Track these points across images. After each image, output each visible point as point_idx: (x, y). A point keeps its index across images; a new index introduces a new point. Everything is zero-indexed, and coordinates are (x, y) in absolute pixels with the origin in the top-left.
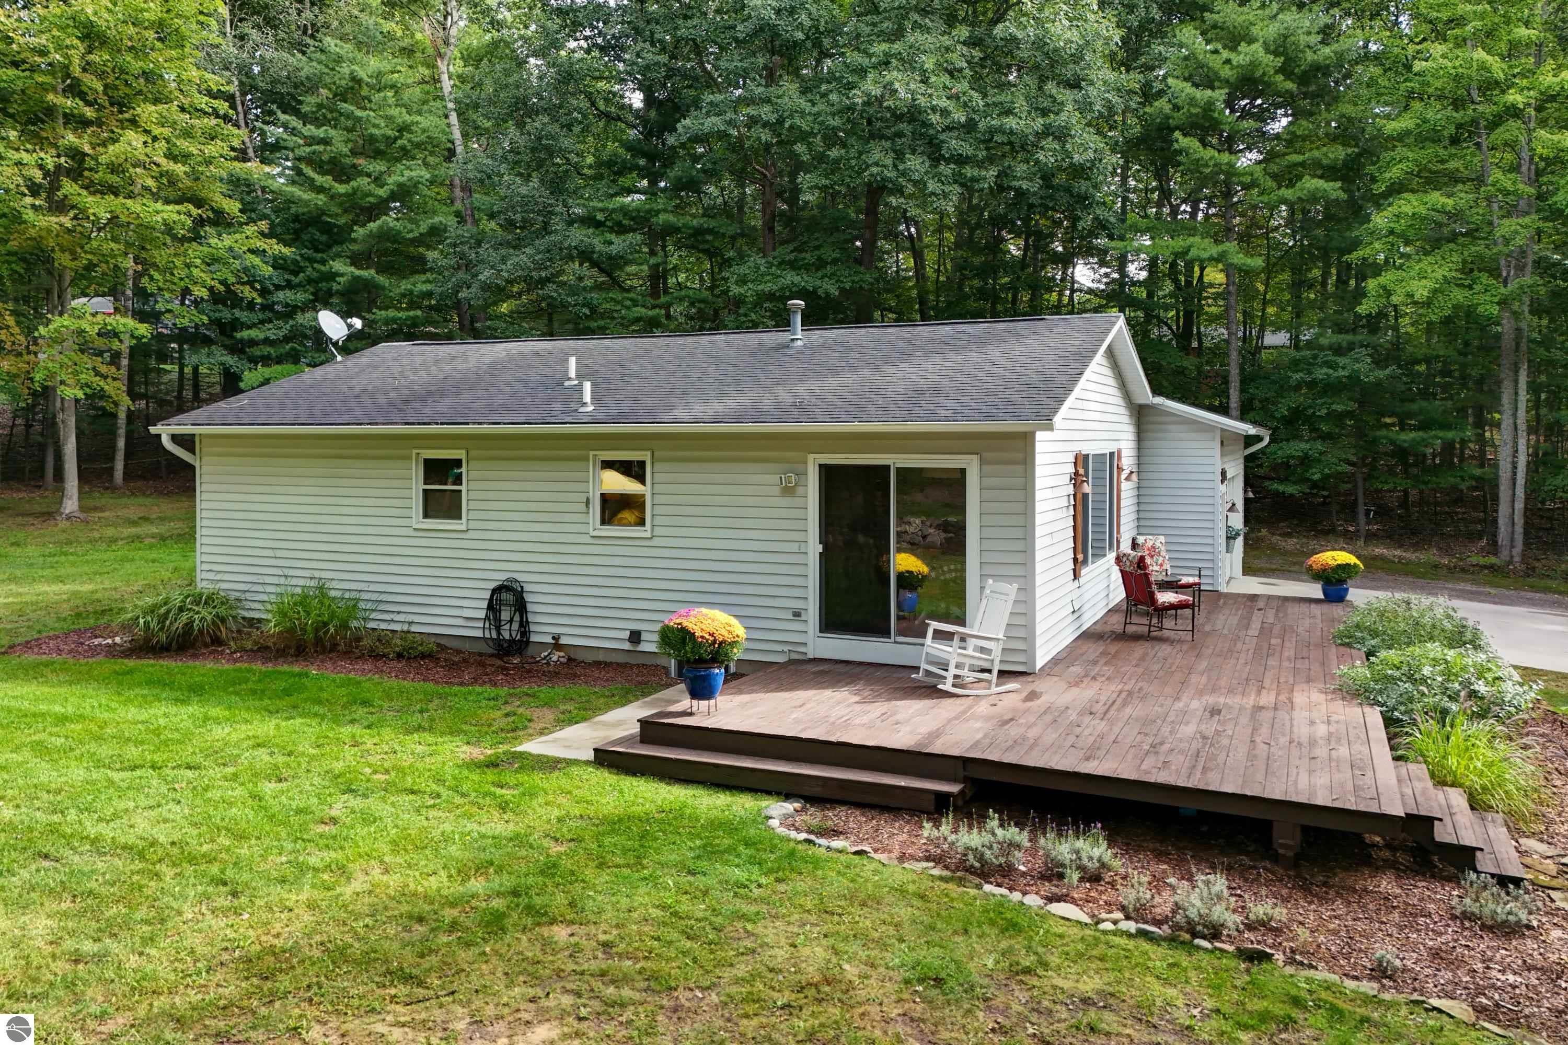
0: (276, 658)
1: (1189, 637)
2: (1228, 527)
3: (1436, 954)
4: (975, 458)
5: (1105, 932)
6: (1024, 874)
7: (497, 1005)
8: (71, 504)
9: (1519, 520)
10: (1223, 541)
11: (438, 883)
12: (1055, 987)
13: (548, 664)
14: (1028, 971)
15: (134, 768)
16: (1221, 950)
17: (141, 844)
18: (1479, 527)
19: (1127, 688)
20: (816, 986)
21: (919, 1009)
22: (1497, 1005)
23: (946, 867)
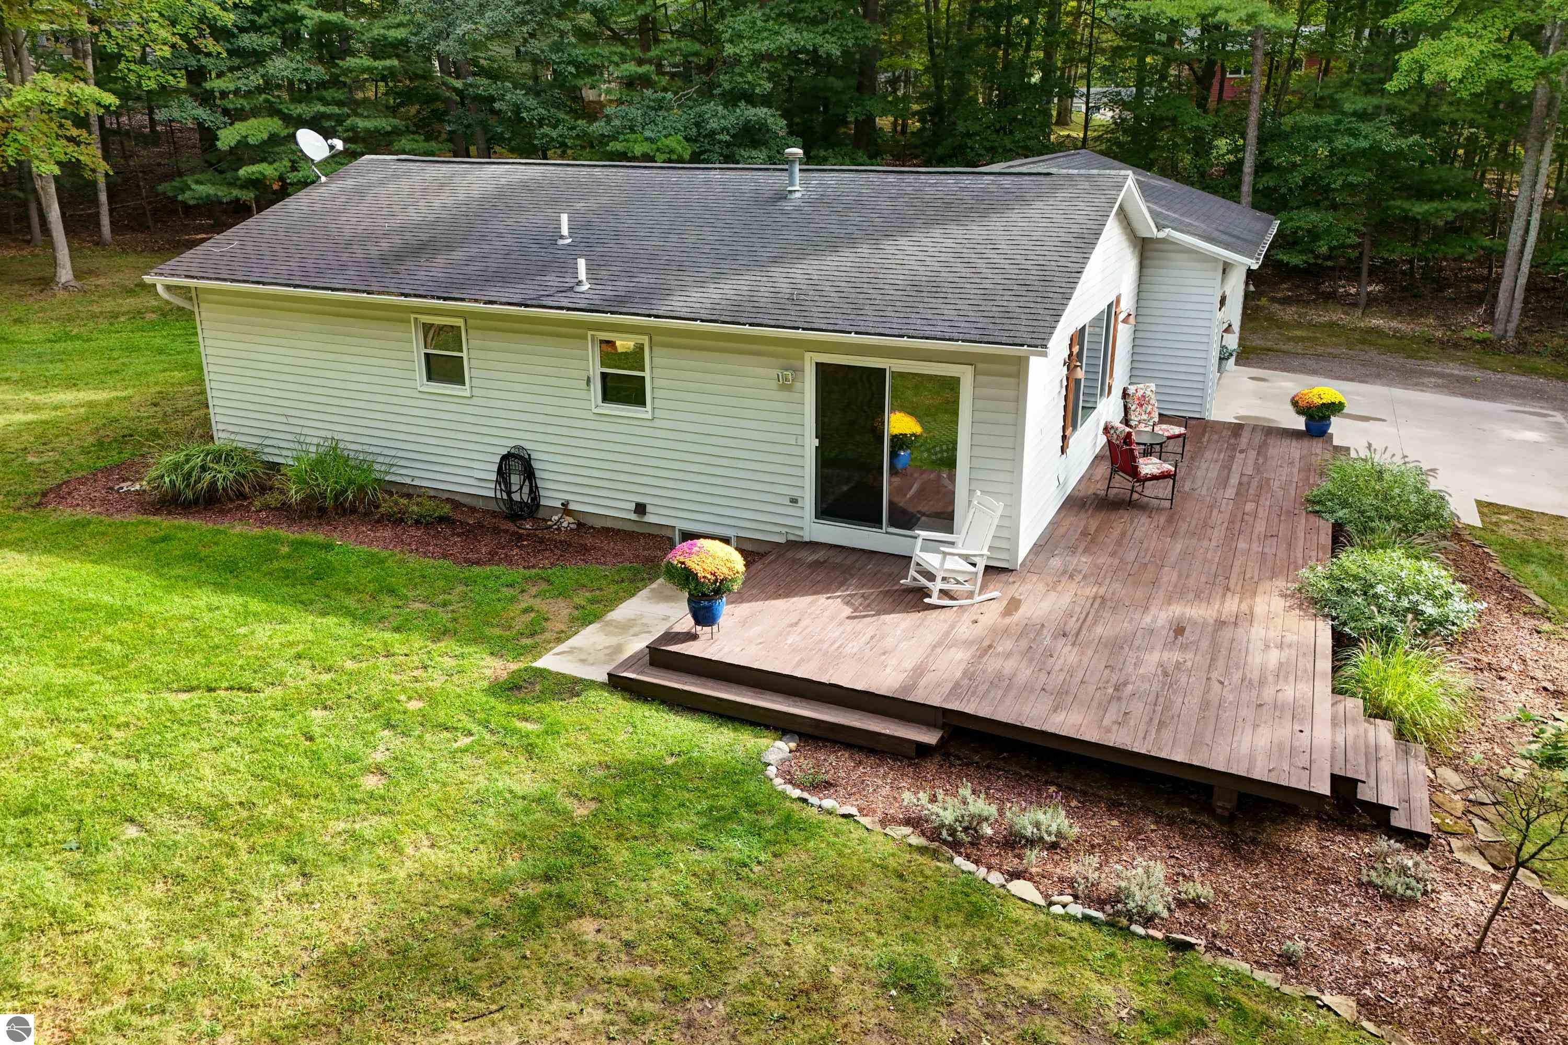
0: (301, 519)
1: (1167, 504)
2: (1223, 347)
3: (1337, 934)
4: (969, 369)
5: (1055, 917)
6: (990, 840)
7: (540, 1021)
8: (65, 274)
9: (1519, 294)
10: (1215, 361)
11: (479, 860)
12: (1008, 986)
13: (559, 529)
14: (985, 970)
15: (191, 689)
16: (1153, 938)
17: (214, 803)
18: (1481, 287)
19: (1102, 591)
20: (807, 993)
21: (892, 1018)
22: (1379, 998)
23: (923, 833)
